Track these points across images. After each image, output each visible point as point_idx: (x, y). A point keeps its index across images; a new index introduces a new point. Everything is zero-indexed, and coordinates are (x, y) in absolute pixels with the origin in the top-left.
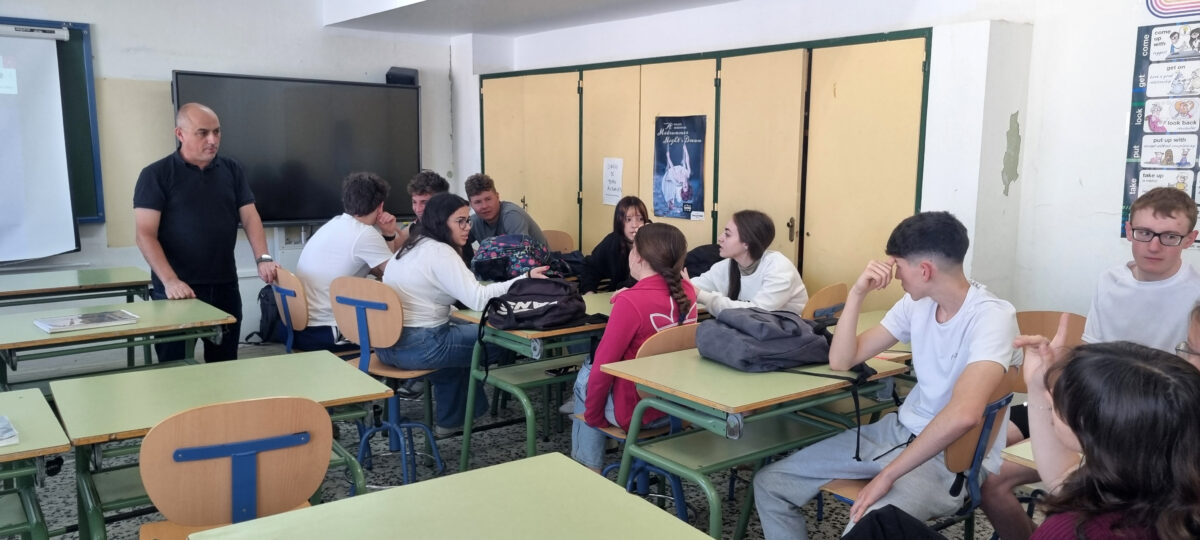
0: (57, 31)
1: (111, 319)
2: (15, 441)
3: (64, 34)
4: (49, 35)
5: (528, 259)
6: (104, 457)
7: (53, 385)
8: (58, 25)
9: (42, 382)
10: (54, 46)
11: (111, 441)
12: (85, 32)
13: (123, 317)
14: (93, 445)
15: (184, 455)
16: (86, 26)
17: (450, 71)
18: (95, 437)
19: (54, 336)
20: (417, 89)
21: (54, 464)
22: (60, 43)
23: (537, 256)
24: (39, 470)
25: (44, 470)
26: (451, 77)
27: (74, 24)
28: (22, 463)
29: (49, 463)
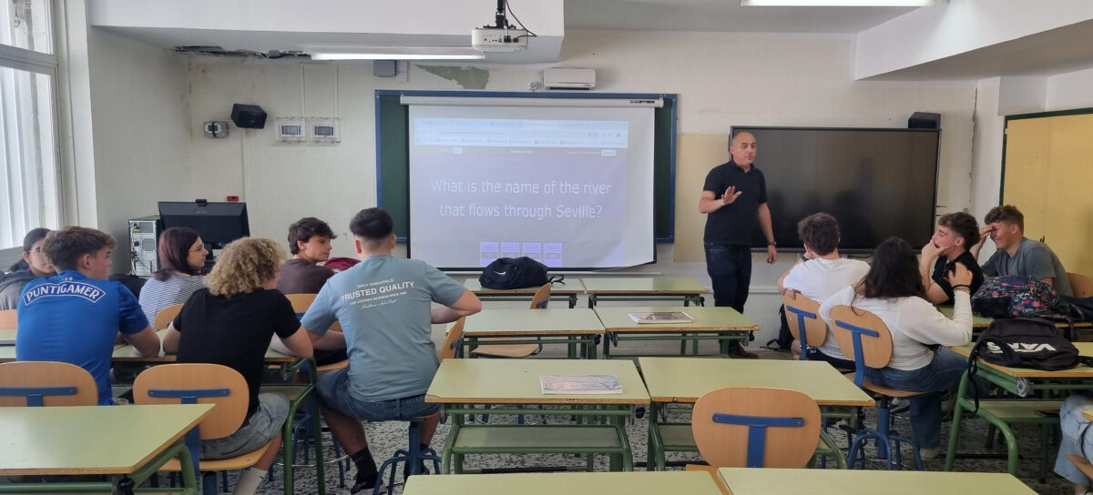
0: (656, 101)
1: (676, 318)
2: (621, 391)
3: (660, 103)
4: (650, 104)
5: (1033, 300)
6: (669, 412)
7: (640, 358)
8: (656, 97)
9: (634, 357)
10: (653, 112)
11: (674, 402)
12: (674, 101)
13: (684, 317)
14: (663, 403)
15: (720, 419)
16: (675, 96)
17: (975, 112)
18: (665, 398)
19: (640, 326)
20: (938, 132)
21: (640, 412)
22: (657, 110)
23: (1043, 298)
24: (631, 412)
25: (635, 414)
26: (974, 118)
27: (668, 95)
28: (621, 407)
29: (638, 410)
